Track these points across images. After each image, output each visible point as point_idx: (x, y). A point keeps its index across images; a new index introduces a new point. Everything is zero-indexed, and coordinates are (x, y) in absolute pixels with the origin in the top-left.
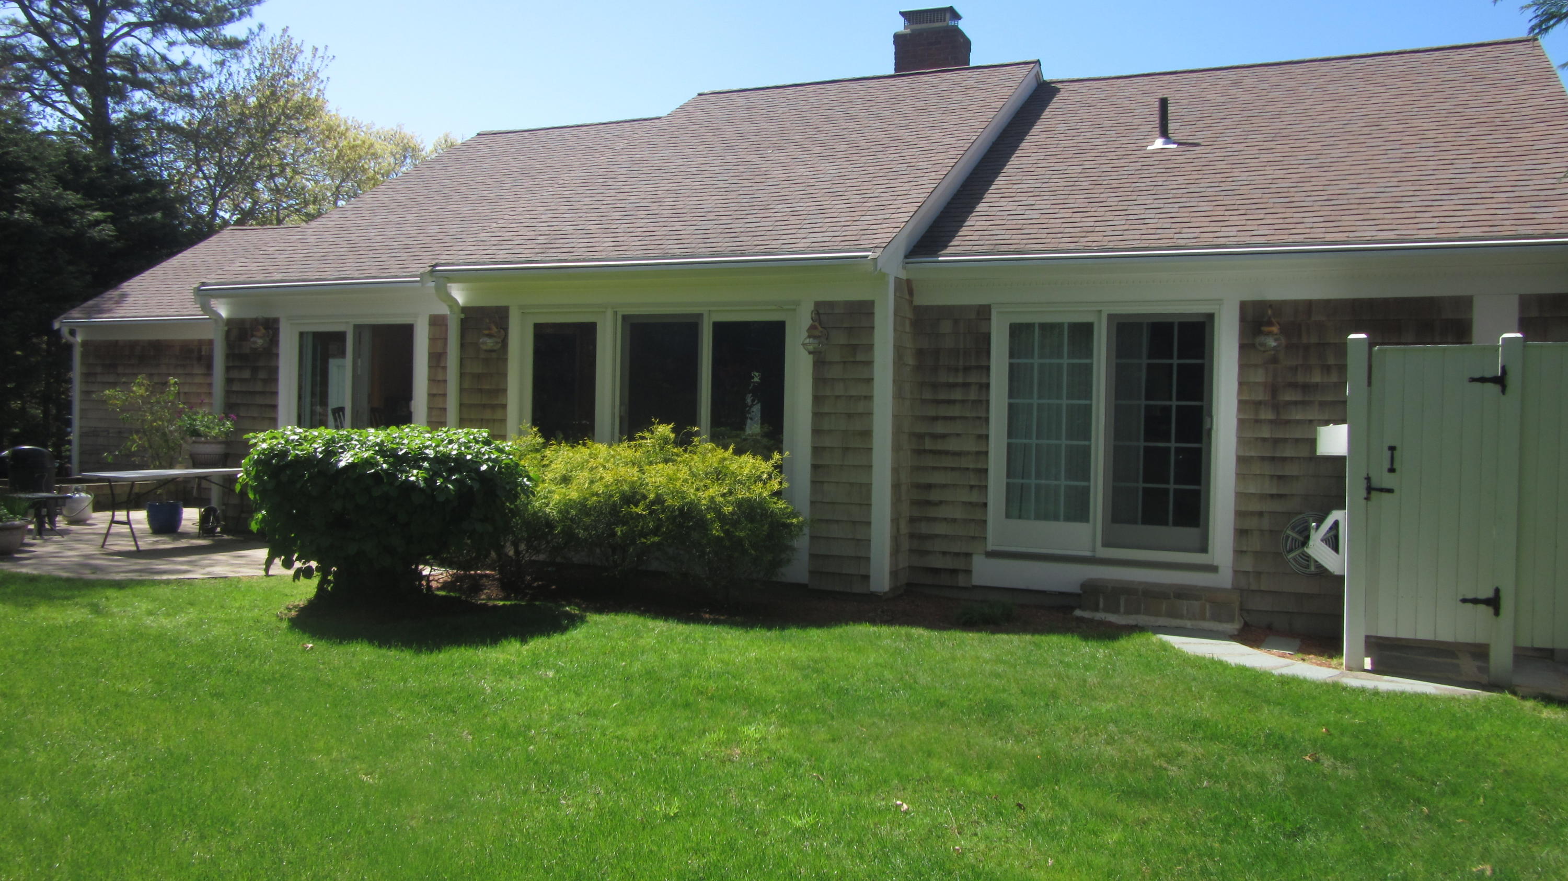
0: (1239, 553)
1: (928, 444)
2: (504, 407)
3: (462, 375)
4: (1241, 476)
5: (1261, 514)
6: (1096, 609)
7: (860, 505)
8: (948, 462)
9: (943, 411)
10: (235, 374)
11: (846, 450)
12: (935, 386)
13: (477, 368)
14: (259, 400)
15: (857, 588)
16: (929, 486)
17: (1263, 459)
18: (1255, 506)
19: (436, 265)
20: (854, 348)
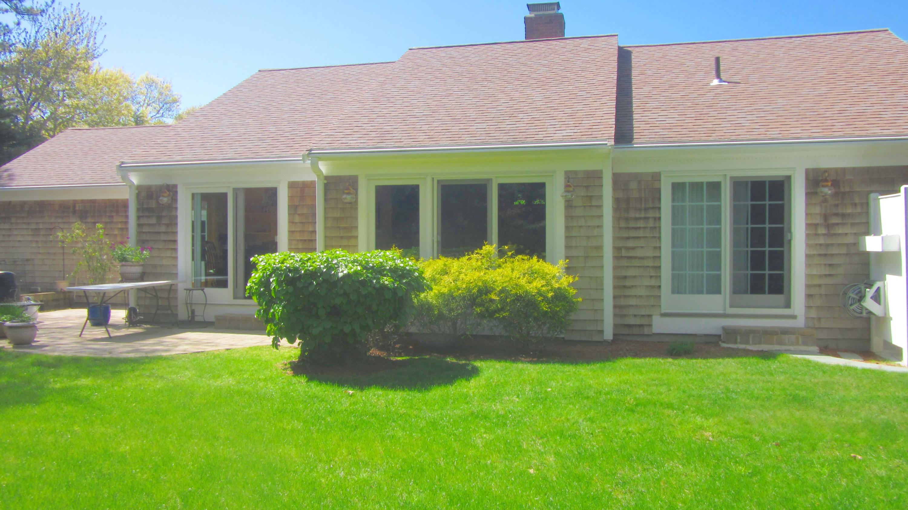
0: (808, 307)
1: (624, 253)
2: (356, 237)
3: (326, 218)
4: (808, 266)
5: (820, 286)
6: (736, 342)
7: (597, 289)
8: (637, 263)
9: (633, 234)
11: (586, 257)
12: (627, 219)
13: (337, 214)
14: (163, 237)
15: (596, 338)
16: (625, 277)
17: (820, 255)
18: (816, 281)
19: (311, 150)
20: (590, 198)
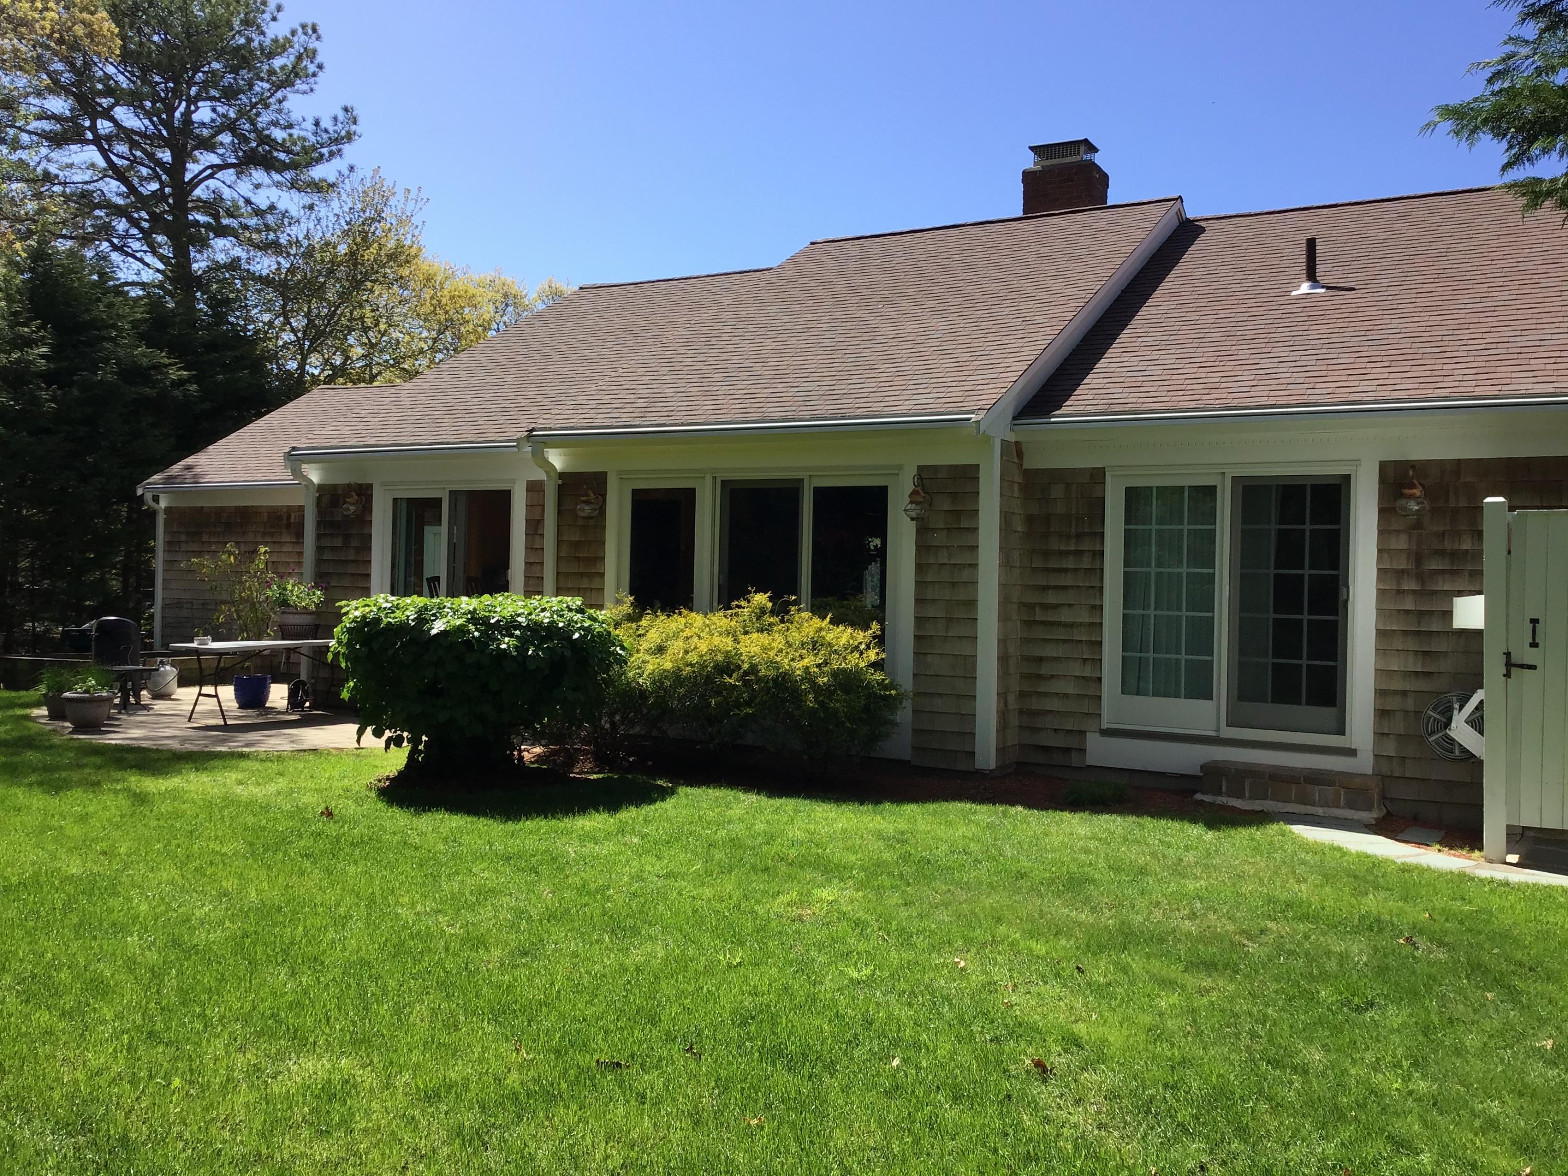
0: (1380, 735)
1: (1039, 615)
2: (602, 575)
3: (559, 543)
4: (1381, 652)
5: (1404, 693)
6: (1220, 793)
7: (965, 678)
8: (1060, 634)
9: (1055, 580)
10: (327, 542)
11: (950, 620)
12: (1046, 554)
13: (575, 537)
14: (351, 569)
15: (961, 766)
16: (1041, 659)
17: (1405, 633)
18: (1397, 684)
19: (533, 430)
20: (957, 514)
